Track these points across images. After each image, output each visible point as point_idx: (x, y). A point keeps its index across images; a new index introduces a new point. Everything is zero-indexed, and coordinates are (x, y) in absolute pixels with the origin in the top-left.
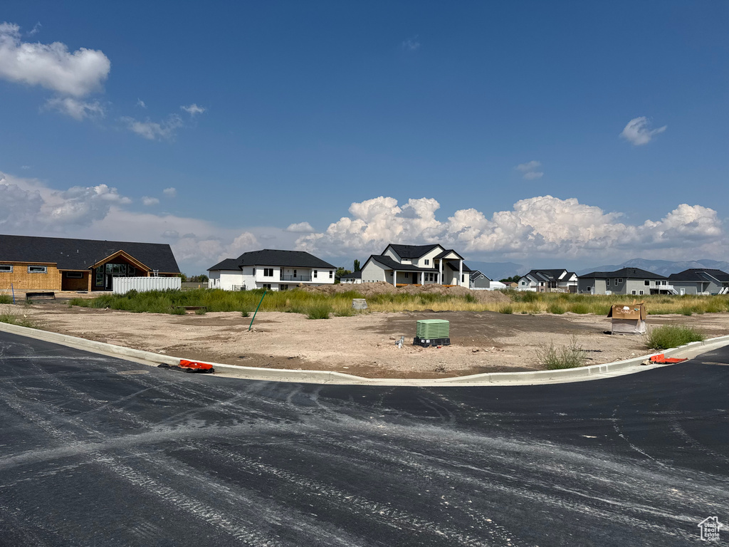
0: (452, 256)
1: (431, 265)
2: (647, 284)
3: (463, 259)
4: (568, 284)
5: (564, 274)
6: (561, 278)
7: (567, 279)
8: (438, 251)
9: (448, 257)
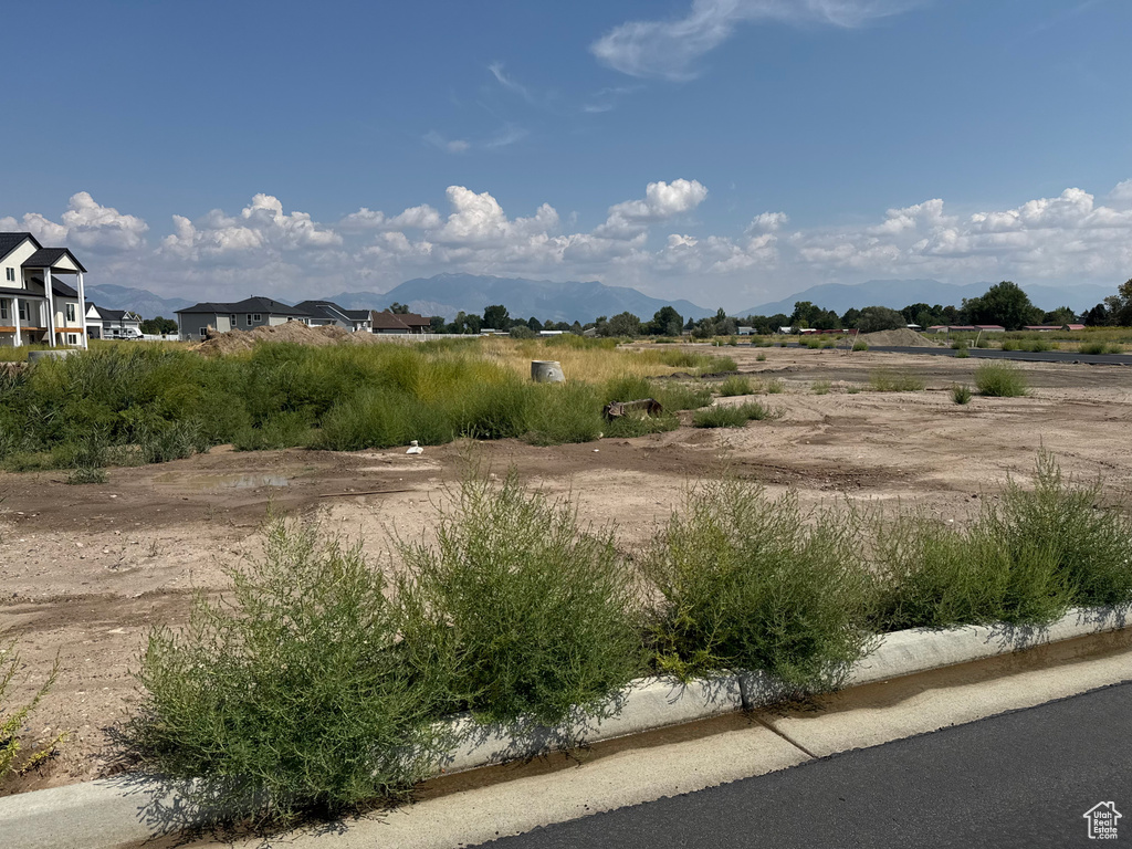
0: (65, 263)
1: (19, 283)
3: (84, 271)
8: (27, 250)
9: (59, 265)
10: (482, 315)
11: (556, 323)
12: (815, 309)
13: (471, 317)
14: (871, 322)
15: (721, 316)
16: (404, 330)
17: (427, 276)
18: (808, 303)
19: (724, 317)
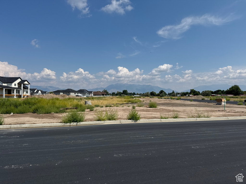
0: (26, 83)
1: (17, 86)
2: (75, 94)
3: (30, 84)
4: (38, 94)
5: (36, 90)
6: (35, 92)
7: (37, 92)
8: (19, 80)
9: (25, 83)
10: (122, 92)
11: (139, 94)
12: (195, 91)
13: (120, 92)
14: (203, 94)
15: (173, 92)
16: (101, 95)
17: (114, 84)
18: (193, 90)
19: (174, 92)
